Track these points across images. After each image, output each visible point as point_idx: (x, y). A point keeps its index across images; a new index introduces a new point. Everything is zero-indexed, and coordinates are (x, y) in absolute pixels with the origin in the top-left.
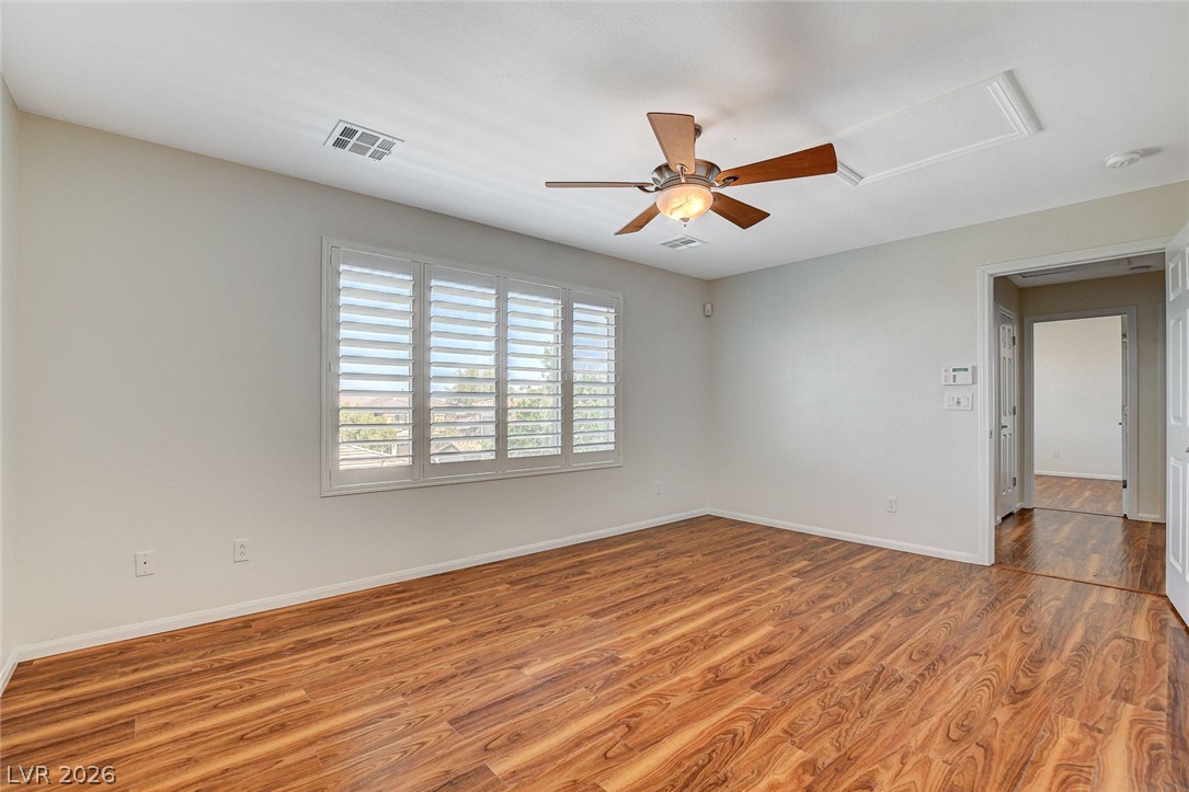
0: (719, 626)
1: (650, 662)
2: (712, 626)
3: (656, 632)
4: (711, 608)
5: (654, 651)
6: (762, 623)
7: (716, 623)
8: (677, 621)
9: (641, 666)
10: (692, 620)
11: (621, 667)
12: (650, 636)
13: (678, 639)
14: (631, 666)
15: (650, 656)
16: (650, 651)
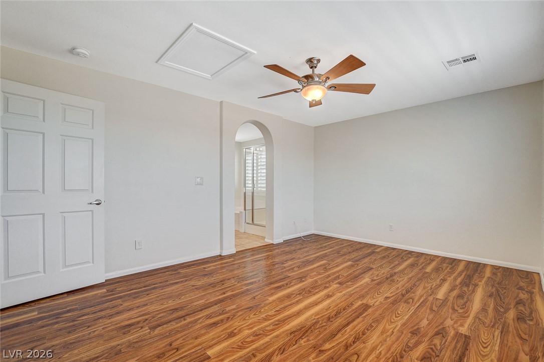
0: (296, 300)
1: (326, 283)
2: (300, 300)
3: (328, 296)
4: (299, 313)
5: (326, 288)
6: (274, 301)
7: (297, 301)
8: (319, 302)
9: (329, 282)
10: (310, 304)
11: (337, 282)
12: (331, 294)
13: (316, 293)
14: (333, 282)
15: (327, 285)
16: (328, 287)
